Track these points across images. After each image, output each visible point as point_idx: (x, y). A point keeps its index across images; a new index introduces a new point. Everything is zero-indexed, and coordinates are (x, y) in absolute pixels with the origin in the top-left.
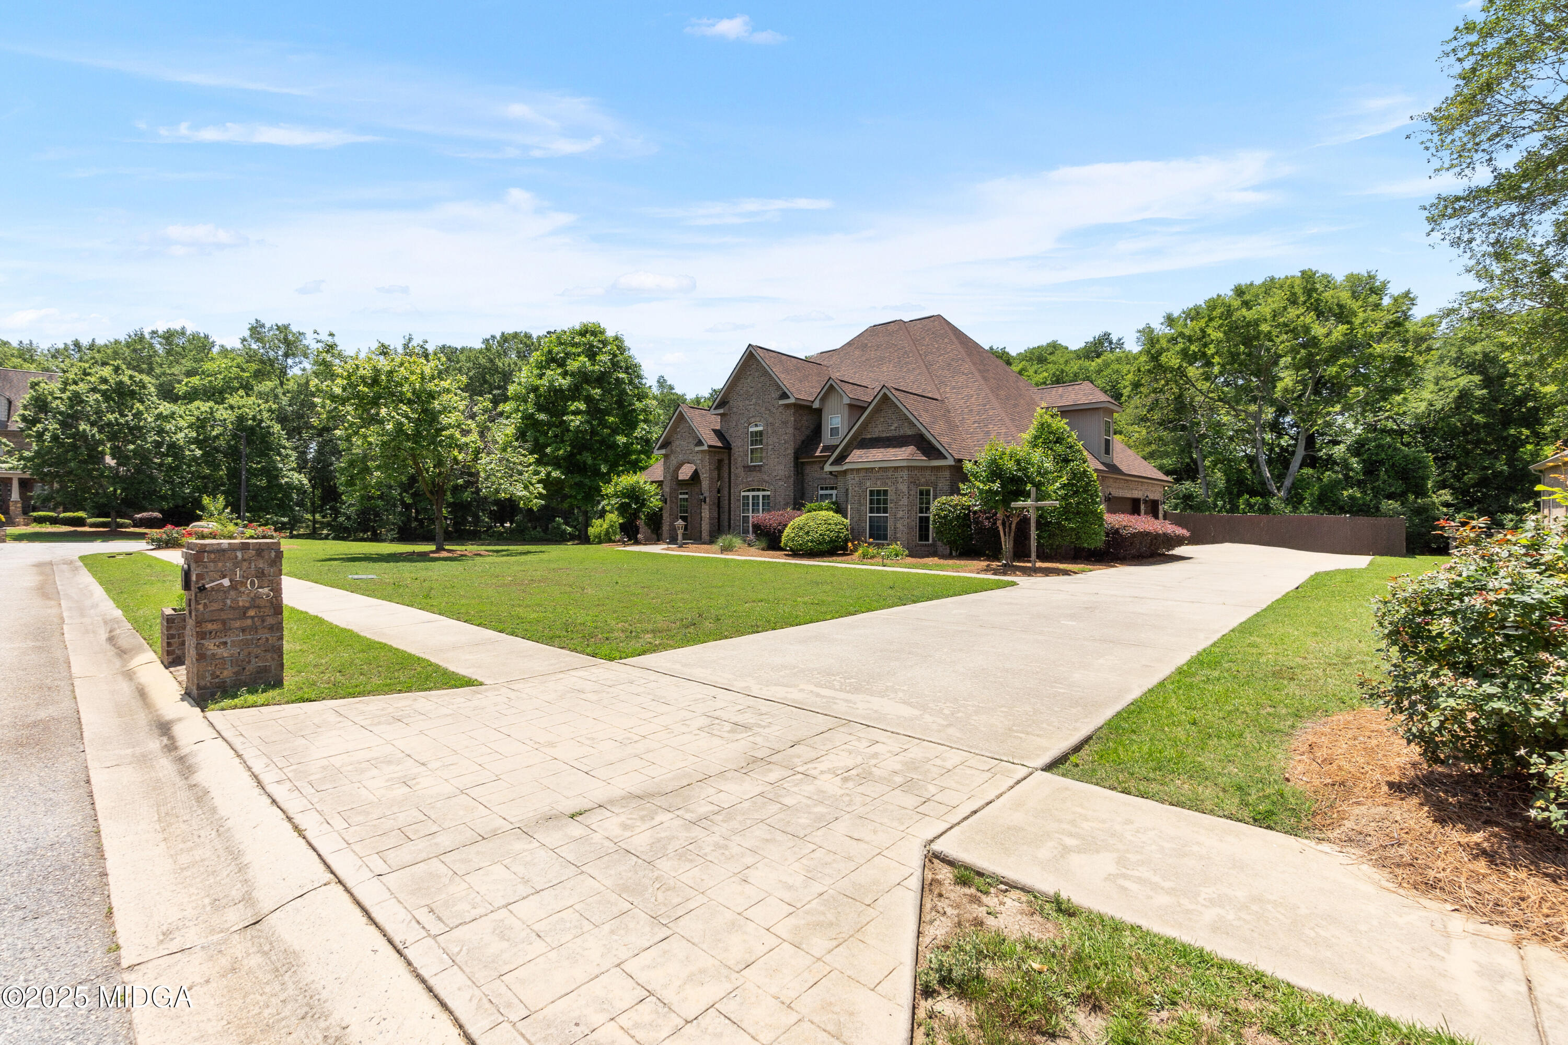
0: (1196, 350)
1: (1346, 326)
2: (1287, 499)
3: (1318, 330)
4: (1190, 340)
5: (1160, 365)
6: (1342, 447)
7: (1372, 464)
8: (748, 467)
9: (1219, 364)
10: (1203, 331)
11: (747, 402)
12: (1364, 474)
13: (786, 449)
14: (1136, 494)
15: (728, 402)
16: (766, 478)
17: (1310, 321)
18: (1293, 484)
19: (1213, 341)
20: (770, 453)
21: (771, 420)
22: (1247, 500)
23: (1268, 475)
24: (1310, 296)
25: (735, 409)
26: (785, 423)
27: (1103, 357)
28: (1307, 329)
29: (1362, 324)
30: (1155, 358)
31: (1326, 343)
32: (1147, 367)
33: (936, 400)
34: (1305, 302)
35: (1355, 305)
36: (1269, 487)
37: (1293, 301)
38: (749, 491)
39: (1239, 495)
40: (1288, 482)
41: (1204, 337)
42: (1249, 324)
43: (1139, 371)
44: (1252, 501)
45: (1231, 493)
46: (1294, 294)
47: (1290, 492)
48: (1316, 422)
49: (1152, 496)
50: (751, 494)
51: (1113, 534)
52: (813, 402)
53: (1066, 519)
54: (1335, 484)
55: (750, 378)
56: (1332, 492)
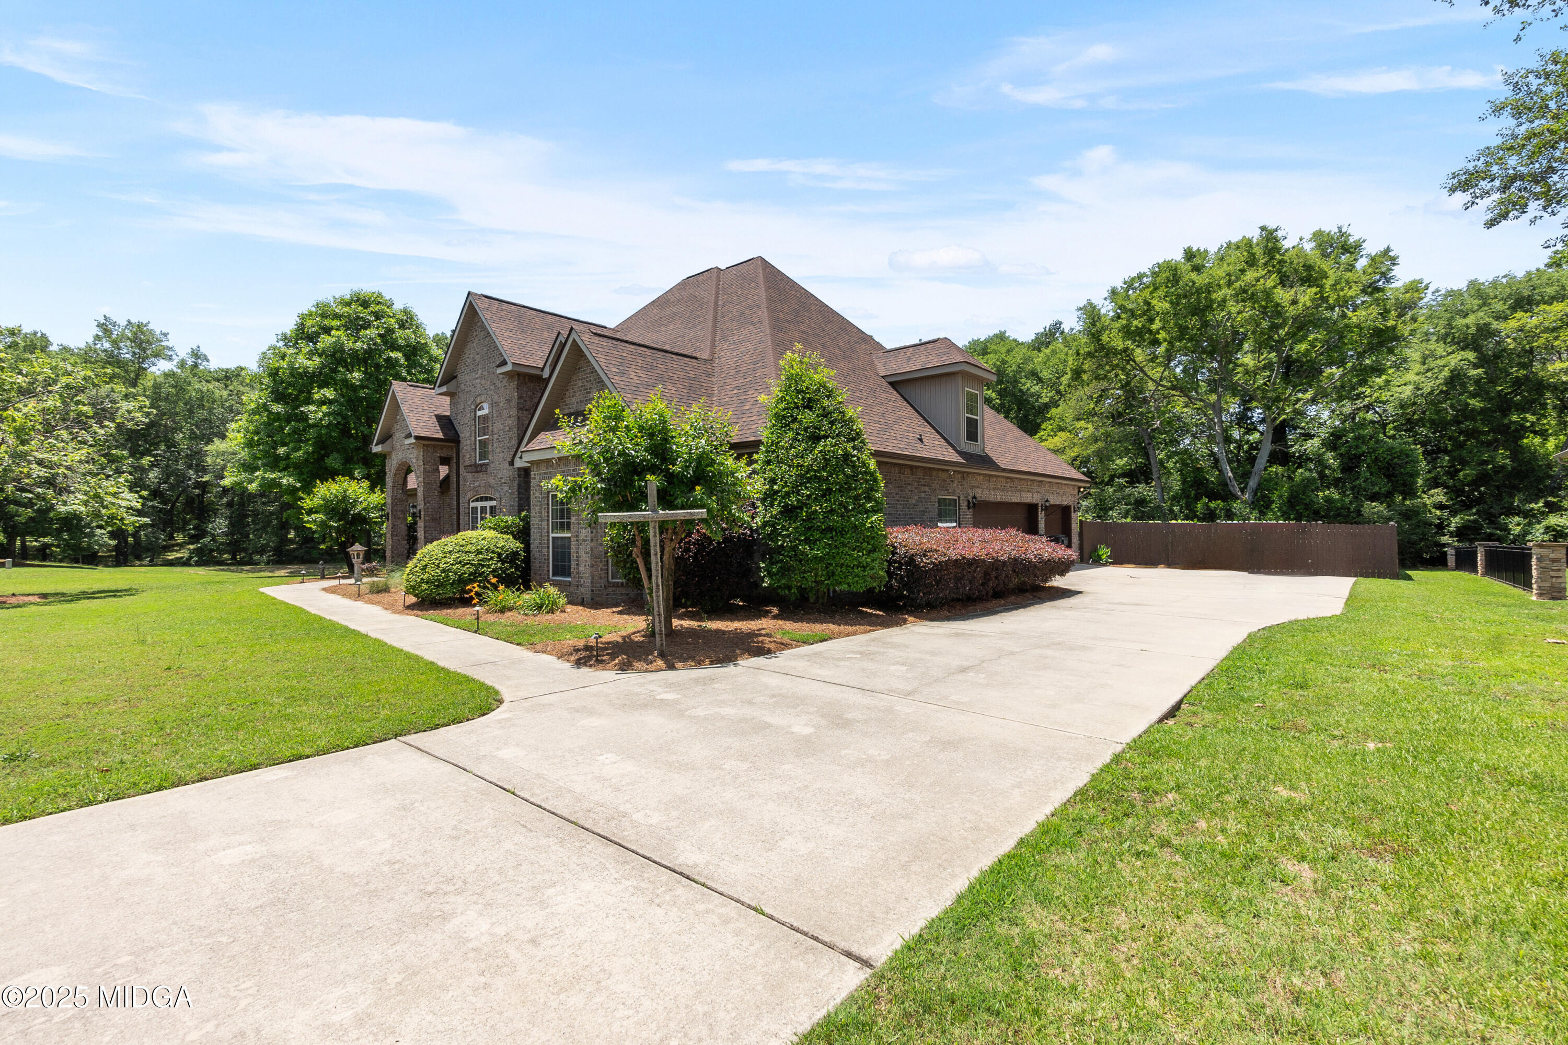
0: (1140, 325)
1: (1314, 290)
2: (1253, 503)
3: (1283, 295)
4: (1133, 314)
5: (1102, 347)
6: (1316, 442)
7: (1351, 459)
8: (476, 465)
9: (1165, 340)
10: (1147, 303)
11: (473, 374)
12: (1342, 472)
13: (510, 438)
14: (1028, 498)
15: (456, 377)
16: (492, 482)
17: (1272, 284)
18: (1259, 485)
19: (1158, 313)
20: (495, 445)
21: (496, 398)
22: (1206, 504)
23: (1230, 474)
24: (1272, 258)
25: (462, 386)
26: (508, 401)
27: (1051, 347)
28: (1268, 294)
29: (1334, 285)
30: (1095, 336)
31: (1291, 311)
32: (1086, 350)
33: (696, 358)
34: (1265, 264)
35: (1326, 265)
36: (1231, 489)
37: (1251, 262)
38: (477, 500)
39: (1198, 498)
40: (1253, 483)
41: (1148, 310)
42: (1199, 291)
43: (1078, 354)
44: (1212, 505)
45: (1188, 497)
46: (1253, 255)
47: (1256, 494)
48: (1284, 410)
49: (1054, 500)
50: (479, 505)
51: (907, 564)
52: (542, 369)
53: (807, 541)
54: (1307, 484)
55: (476, 341)
56: (1304, 494)
